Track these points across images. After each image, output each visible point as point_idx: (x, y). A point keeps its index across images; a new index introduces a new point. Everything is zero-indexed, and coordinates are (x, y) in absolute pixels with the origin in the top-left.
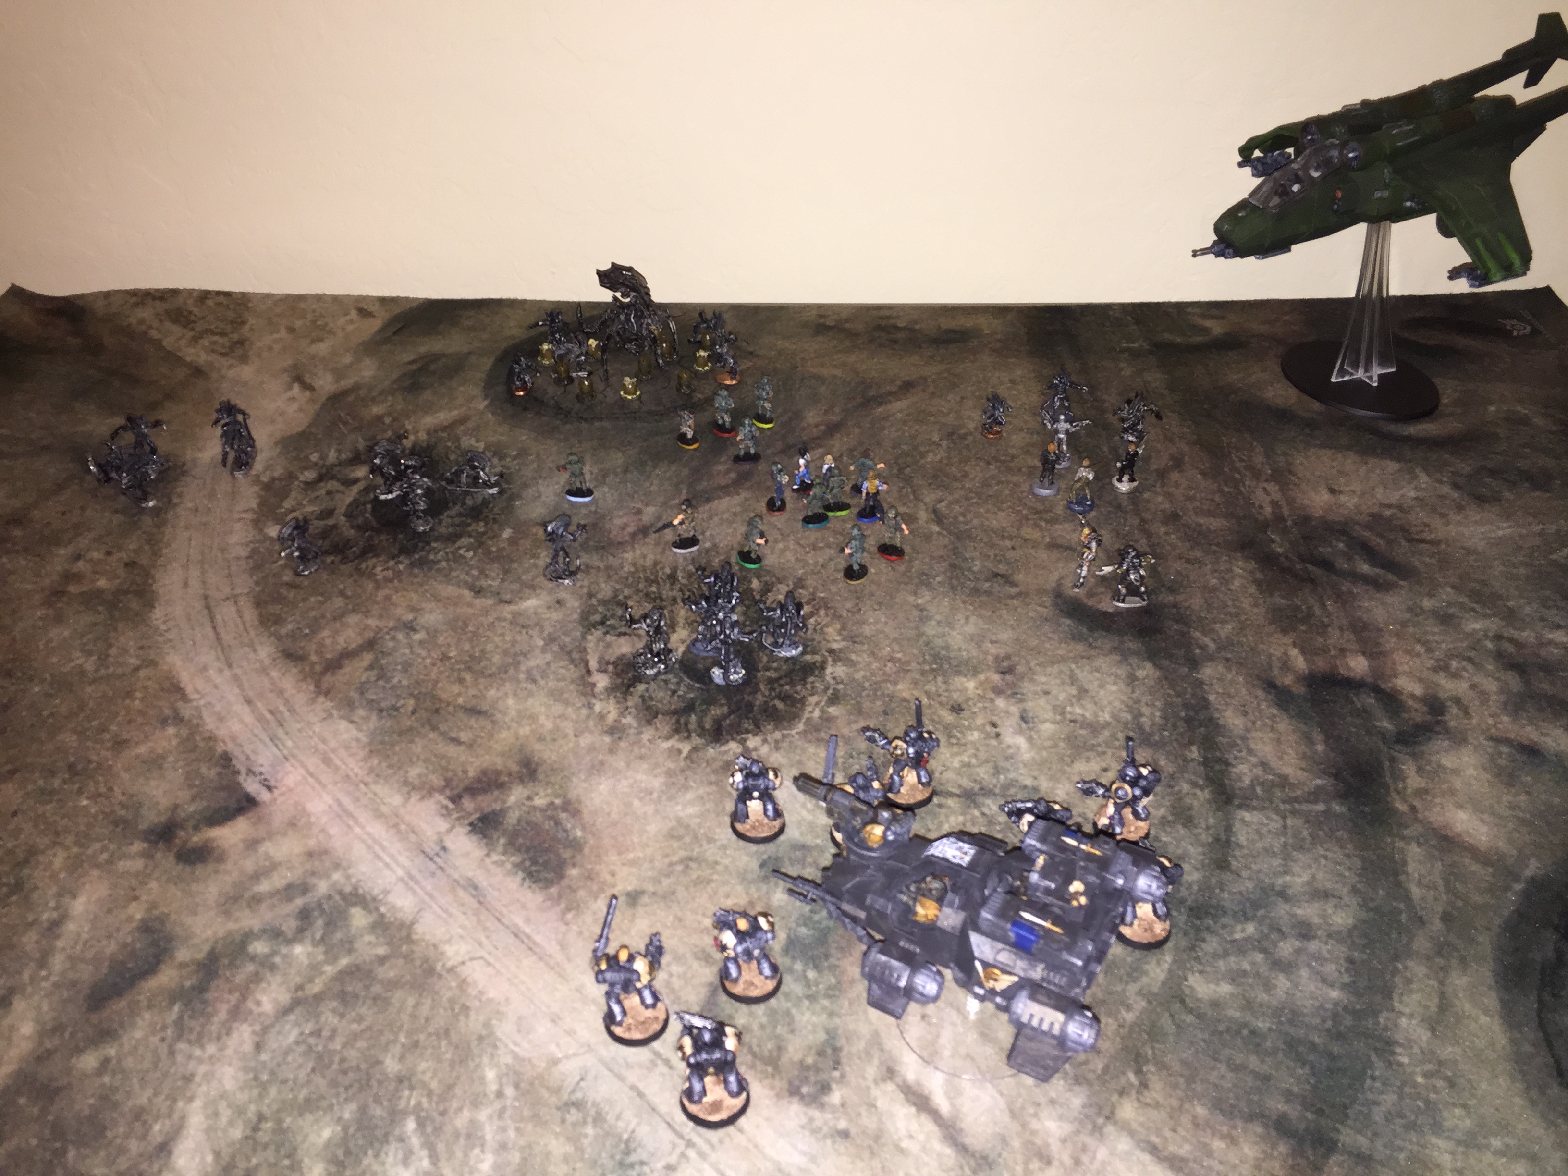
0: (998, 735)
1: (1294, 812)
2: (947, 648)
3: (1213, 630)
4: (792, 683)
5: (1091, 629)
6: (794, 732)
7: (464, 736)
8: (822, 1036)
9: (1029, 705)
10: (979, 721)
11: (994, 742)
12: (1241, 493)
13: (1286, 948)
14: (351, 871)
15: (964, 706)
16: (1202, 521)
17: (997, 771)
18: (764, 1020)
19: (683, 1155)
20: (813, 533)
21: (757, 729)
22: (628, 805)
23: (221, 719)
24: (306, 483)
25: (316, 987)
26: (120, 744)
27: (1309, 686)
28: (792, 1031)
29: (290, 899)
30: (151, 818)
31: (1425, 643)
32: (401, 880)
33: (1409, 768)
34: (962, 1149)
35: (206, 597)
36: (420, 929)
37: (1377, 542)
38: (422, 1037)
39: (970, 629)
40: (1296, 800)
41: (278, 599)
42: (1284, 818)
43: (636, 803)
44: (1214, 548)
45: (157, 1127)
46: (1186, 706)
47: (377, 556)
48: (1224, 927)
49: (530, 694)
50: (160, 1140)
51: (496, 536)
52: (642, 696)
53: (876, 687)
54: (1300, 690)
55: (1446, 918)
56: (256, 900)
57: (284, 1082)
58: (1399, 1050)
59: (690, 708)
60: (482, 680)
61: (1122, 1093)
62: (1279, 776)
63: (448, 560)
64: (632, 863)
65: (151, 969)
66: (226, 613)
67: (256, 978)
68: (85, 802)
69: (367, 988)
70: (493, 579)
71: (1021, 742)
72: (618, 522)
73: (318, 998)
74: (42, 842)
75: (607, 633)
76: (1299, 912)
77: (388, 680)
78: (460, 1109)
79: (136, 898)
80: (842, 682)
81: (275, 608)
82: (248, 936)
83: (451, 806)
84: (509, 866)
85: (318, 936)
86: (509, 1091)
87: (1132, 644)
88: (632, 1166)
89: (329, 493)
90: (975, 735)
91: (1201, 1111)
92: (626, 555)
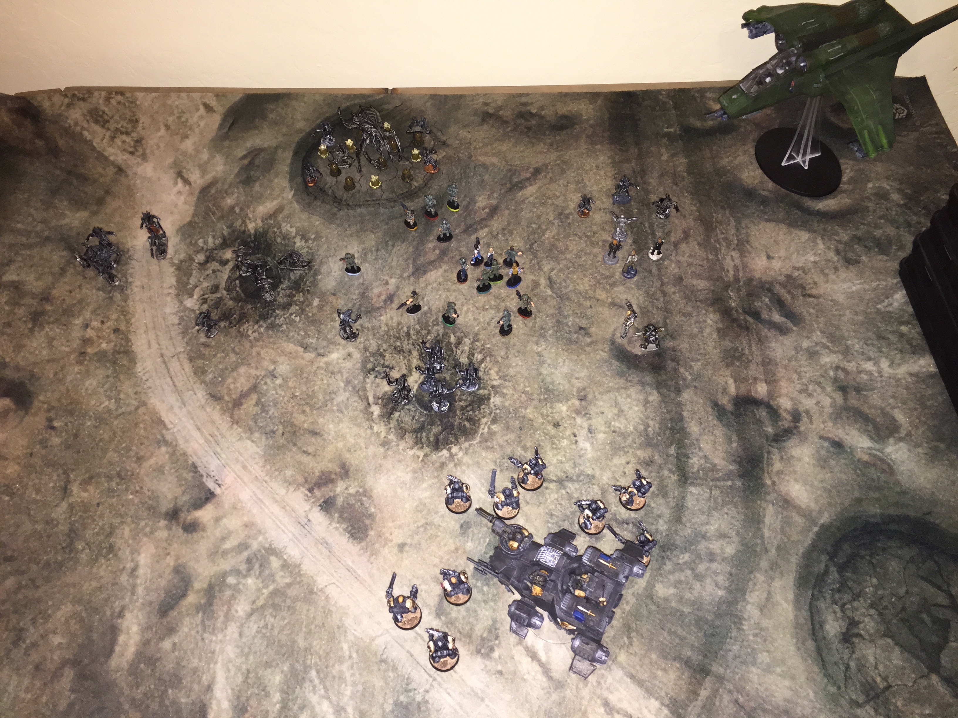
0: (576, 442)
1: (716, 487)
2: (553, 383)
3: (691, 367)
4: (473, 410)
5: (629, 368)
6: (475, 442)
7: (311, 450)
8: (490, 622)
9: (594, 421)
10: (568, 433)
11: (574, 447)
12: (718, 260)
13: (701, 568)
14: (267, 535)
15: (560, 423)
16: (695, 282)
17: (575, 465)
18: (464, 614)
19: (431, 685)
20: (482, 298)
21: (457, 442)
22: (396, 492)
23: (187, 441)
24: (200, 264)
25: (260, 603)
26: (139, 459)
27: (735, 405)
28: (477, 620)
29: (241, 552)
30: (165, 506)
31: (799, 374)
32: (291, 540)
33: (776, 457)
34: (550, 678)
35: (162, 356)
36: (304, 567)
37: (786, 297)
38: (313, 627)
39: (565, 369)
40: (718, 479)
41: (202, 356)
42: (711, 490)
43: (399, 490)
44: (699, 304)
45: (204, 678)
46: (671, 419)
47: (248, 321)
48: (675, 556)
49: (341, 421)
50: (206, 683)
51: (310, 304)
52: (397, 420)
53: (516, 411)
54: (729, 407)
55: (778, 548)
56: (225, 553)
57: (255, 653)
58: (744, 622)
59: (422, 428)
60: (315, 412)
61: (621, 647)
62: (712, 464)
63: (287, 324)
64: (400, 527)
65: (184, 595)
66: (174, 365)
67: (233, 597)
68: (131, 497)
69: (285, 601)
70: (313, 338)
71: (587, 445)
72: (376, 291)
73: (263, 607)
74: (116, 521)
75: (376, 377)
76: (711, 546)
77: (267, 413)
78: (334, 665)
79: (168, 554)
80: (498, 409)
81: (200, 362)
82: (224, 575)
83: (309, 494)
84: (341, 529)
85: (257, 573)
86: (354, 655)
87: (648, 379)
88: (410, 691)
89: (214, 272)
90: (565, 442)
91: (654, 656)
92: (382, 318)
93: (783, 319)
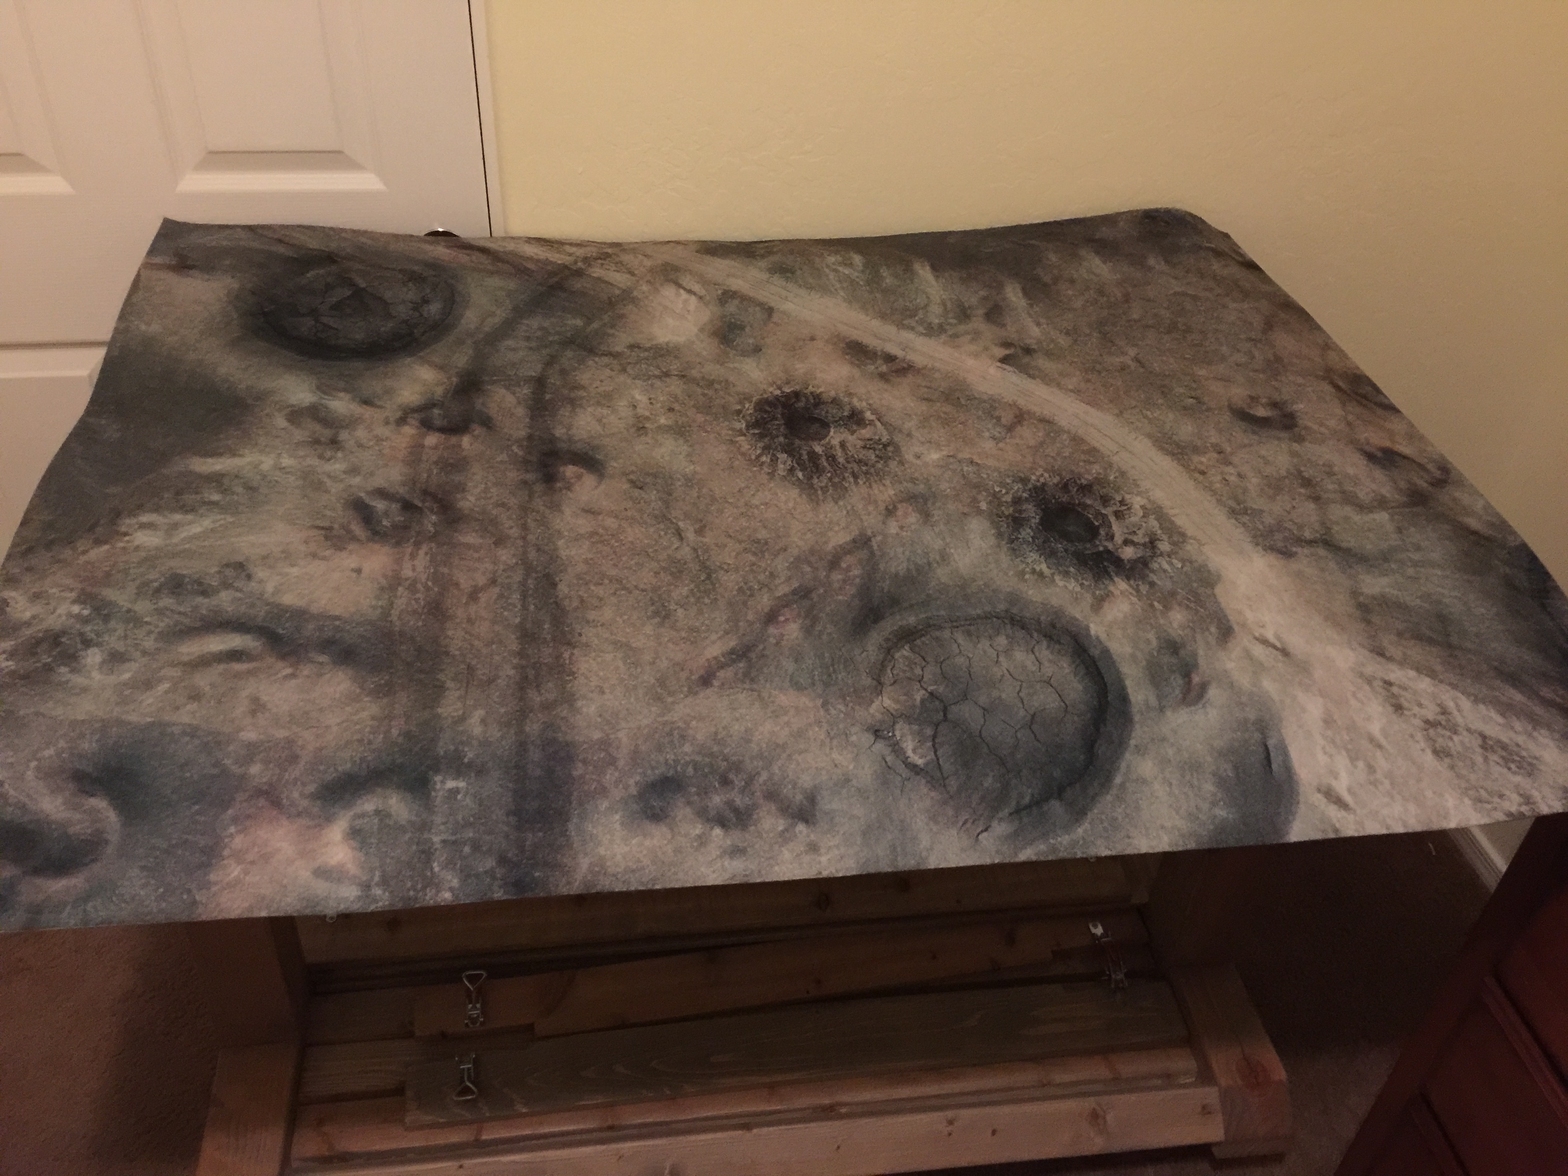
0: (650, 399)
4: (764, 418)
5: (585, 453)
6: (757, 397)
9: (630, 413)
10: (659, 405)
11: (652, 397)
15: (666, 411)
17: (652, 385)
36: (895, 328)
40: (505, 380)
41: (1086, 453)
42: (515, 374)
47: (1056, 485)
51: (990, 504)
52: (844, 409)
53: (716, 419)
59: (816, 404)
70: (969, 471)
79: (1016, 332)
80: (735, 420)
82: (960, 323)
83: (911, 364)
84: (872, 346)
92: (893, 492)
93: (373, 504)
